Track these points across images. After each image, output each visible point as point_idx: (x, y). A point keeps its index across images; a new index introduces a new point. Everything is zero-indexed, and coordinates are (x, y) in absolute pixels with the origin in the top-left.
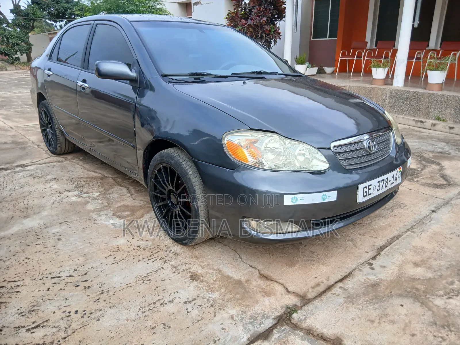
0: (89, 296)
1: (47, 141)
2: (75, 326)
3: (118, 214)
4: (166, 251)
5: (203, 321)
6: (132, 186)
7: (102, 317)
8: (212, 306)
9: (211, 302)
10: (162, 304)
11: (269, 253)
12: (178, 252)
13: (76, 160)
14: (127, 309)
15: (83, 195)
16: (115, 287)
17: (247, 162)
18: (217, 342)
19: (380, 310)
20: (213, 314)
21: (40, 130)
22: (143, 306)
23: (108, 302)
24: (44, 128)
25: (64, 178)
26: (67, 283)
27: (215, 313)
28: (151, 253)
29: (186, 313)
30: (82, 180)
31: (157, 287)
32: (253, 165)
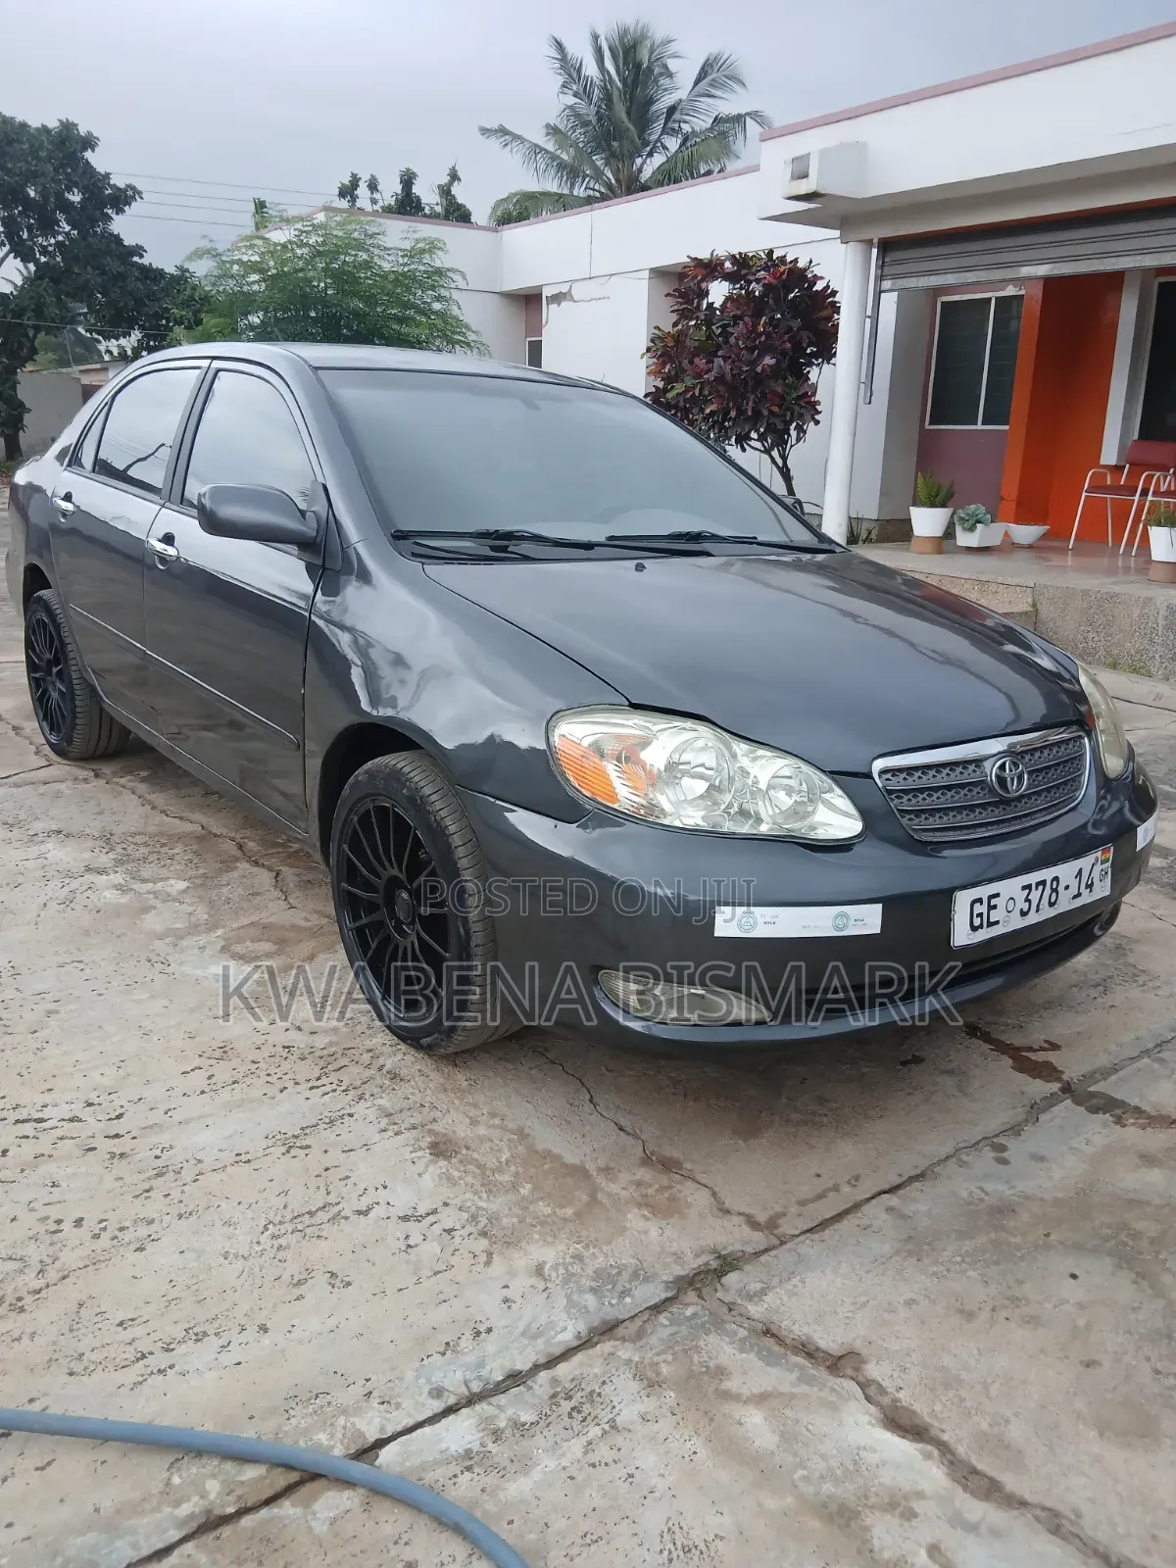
0: (122, 1179)
1: (45, 717)
2: (70, 1258)
3: (239, 948)
4: (368, 1066)
5: (448, 1275)
6: (290, 866)
7: (153, 1240)
8: (484, 1234)
9: (484, 1221)
10: (334, 1218)
11: (685, 1095)
12: (404, 1072)
13: (130, 777)
14: (227, 1223)
15: (137, 886)
16: (200, 1161)
17: (614, 803)
18: (484, 1334)
19: (1001, 1284)
20: (483, 1258)
21: (25, 680)
22: (279, 1218)
23: (176, 1201)
24: (37, 675)
25: (88, 831)
26: (61, 1139)
27: (490, 1255)
28: (322, 1069)
29: (404, 1248)
30: (139, 839)
31: (327, 1169)
32: (633, 812)
